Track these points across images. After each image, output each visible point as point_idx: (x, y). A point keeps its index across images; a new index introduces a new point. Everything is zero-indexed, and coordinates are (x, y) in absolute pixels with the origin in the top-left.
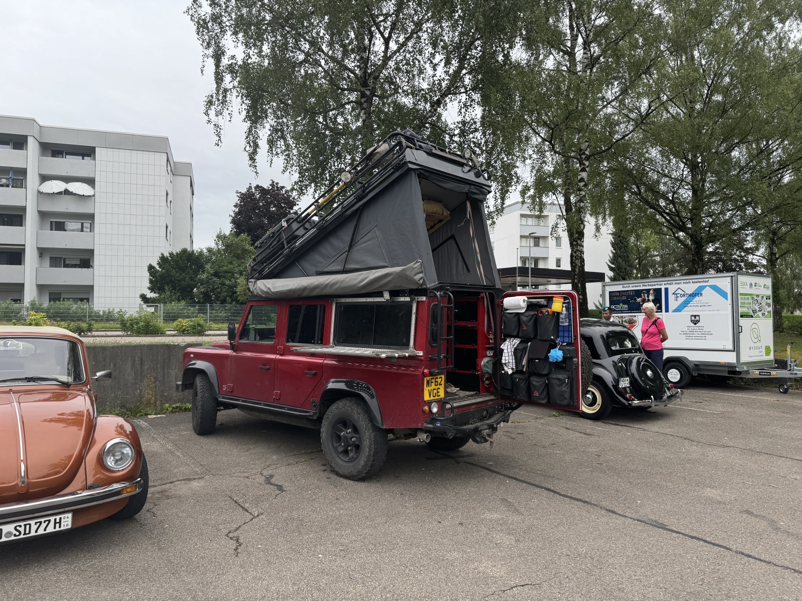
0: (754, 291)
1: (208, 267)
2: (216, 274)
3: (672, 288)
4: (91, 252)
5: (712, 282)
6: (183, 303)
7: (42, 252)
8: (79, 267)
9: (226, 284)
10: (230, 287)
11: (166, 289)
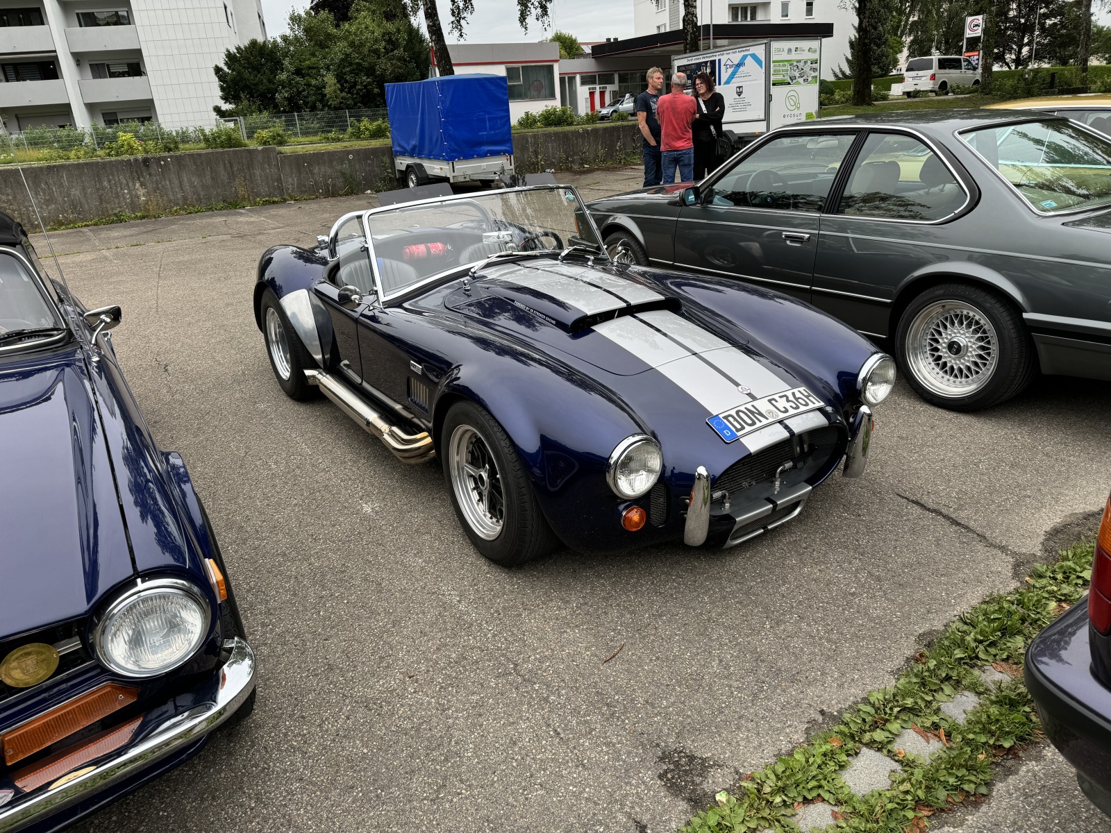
0: (794, 56)
1: (286, 62)
2: (298, 72)
3: (724, 59)
4: (139, 52)
5: (750, 50)
6: (265, 114)
7: (79, 58)
8: (129, 75)
9: (311, 85)
10: (317, 88)
11: (242, 97)
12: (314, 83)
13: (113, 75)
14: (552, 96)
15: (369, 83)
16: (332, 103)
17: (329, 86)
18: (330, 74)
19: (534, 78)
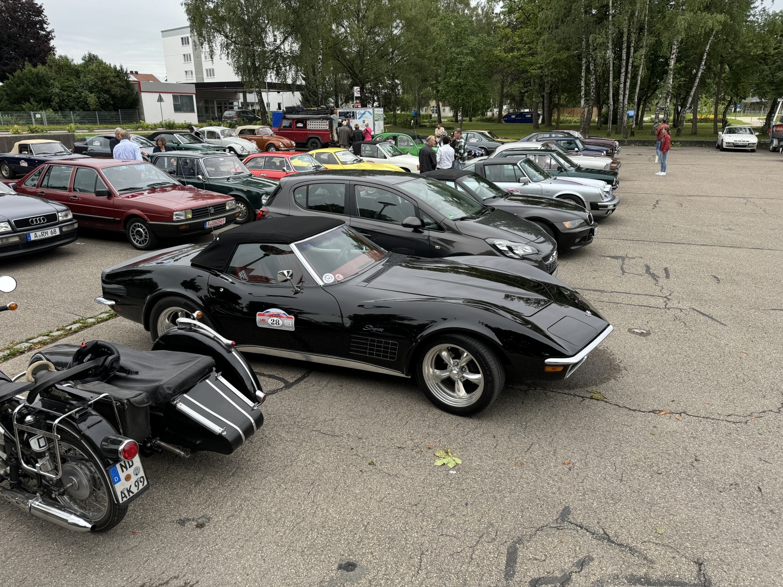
0: (379, 113)
3: (358, 111)
5: (368, 110)
9: (71, 96)
10: (75, 98)
11: (32, 100)
12: (73, 95)
14: (193, 111)
15: (108, 98)
16: (91, 107)
17: (92, 99)
18: (87, 92)
19: (184, 101)
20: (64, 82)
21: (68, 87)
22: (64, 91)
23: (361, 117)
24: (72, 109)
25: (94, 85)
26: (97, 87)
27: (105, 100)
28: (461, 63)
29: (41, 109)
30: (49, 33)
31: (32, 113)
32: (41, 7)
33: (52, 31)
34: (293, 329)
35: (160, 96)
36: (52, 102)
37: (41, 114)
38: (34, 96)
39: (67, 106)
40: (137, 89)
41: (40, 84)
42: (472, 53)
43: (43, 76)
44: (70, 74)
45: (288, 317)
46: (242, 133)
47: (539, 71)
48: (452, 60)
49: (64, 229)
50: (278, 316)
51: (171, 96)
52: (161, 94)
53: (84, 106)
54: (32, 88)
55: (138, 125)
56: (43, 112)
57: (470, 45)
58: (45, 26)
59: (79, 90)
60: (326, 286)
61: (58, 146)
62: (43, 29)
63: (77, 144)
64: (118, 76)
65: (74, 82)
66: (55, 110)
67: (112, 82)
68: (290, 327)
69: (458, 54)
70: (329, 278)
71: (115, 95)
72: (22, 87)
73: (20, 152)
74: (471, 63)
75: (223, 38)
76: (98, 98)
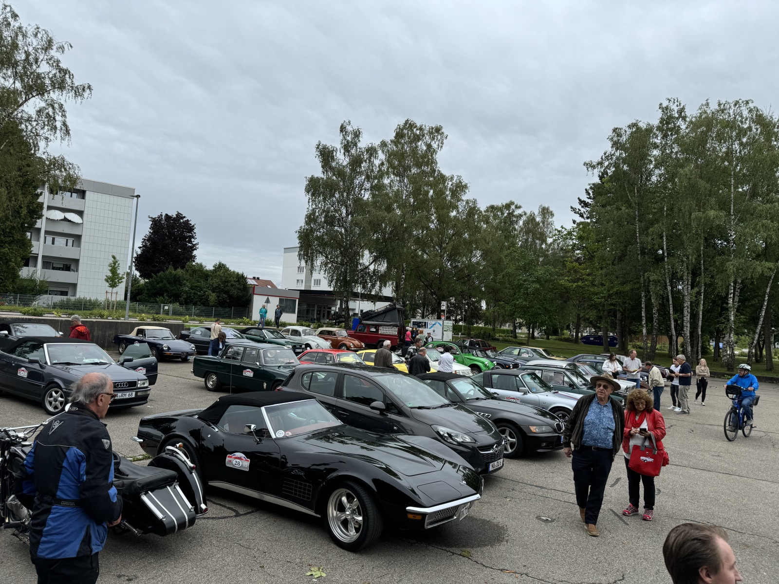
0: (448, 325)
1: (187, 283)
3: (429, 322)
4: (76, 261)
5: (438, 321)
7: (44, 259)
8: (63, 270)
9: (197, 294)
10: (199, 296)
11: (165, 294)
12: (199, 293)
13: (54, 268)
14: (294, 312)
15: (226, 298)
16: (211, 304)
17: (213, 297)
18: (210, 292)
19: (288, 304)
20: (194, 283)
21: (196, 287)
22: (192, 289)
23: (432, 327)
24: (195, 304)
25: (217, 286)
26: (219, 288)
27: (223, 299)
28: (527, 289)
29: (170, 302)
30: (194, 245)
31: (162, 305)
32: (193, 226)
33: (197, 244)
34: (247, 470)
35: (268, 298)
36: (181, 297)
37: (169, 306)
38: (167, 291)
39: (191, 301)
40: (251, 291)
41: (175, 283)
42: (538, 280)
43: (179, 277)
44: (201, 277)
45: (246, 460)
46: (321, 333)
47: (603, 300)
48: (520, 286)
49: (139, 394)
50: (240, 458)
51: (278, 299)
52: (269, 297)
53: (205, 303)
54: (168, 285)
55: (240, 320)
56: (171, 305)
57: (536, 274)
58: (193, 240)
59: (204, 289)
60: (277, 439)
61: (166, 332)
62: (190, 242)
63: (184, 332)
64: (238, 281)
65: (202, 283)
66: (181, 304)
67: (232, 285)
68: (245, 468)
69: (525, 281)
70: (281, 434)
71: (232, 295)
72: (161, 285)
73: (137, 335)
74: (537, 290)
75: (324, 258)
76: (218, 297)
